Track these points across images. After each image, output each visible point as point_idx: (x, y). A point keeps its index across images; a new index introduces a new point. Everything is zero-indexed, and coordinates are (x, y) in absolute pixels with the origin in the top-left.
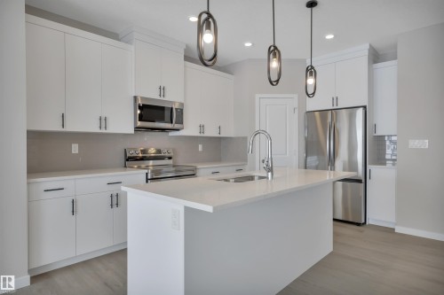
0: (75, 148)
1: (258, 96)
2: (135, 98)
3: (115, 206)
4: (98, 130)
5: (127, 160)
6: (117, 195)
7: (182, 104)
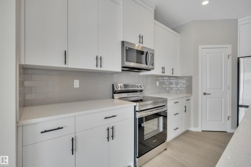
0: (76, 84)
1: (200, 47)
2: (123, 43)
3: (111, 138)
4: (95, 68)
5: (115, 93)
6: (113, 128)
7: (153, 50)
